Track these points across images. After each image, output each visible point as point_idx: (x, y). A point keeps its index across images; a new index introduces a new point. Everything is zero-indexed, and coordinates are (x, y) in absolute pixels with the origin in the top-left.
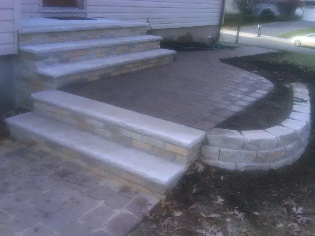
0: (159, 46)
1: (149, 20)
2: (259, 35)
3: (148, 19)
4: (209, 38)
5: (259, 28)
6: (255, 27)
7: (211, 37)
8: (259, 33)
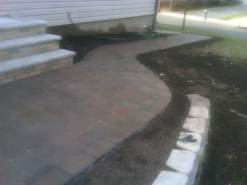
0: (58, 46)
1: (70, 15)
2: (205, 18)
3: (68, 14)
4: (144, 28)
5: (206, 13)
6: (202, 12)
7: (146, 26)
8: (205, 16)
